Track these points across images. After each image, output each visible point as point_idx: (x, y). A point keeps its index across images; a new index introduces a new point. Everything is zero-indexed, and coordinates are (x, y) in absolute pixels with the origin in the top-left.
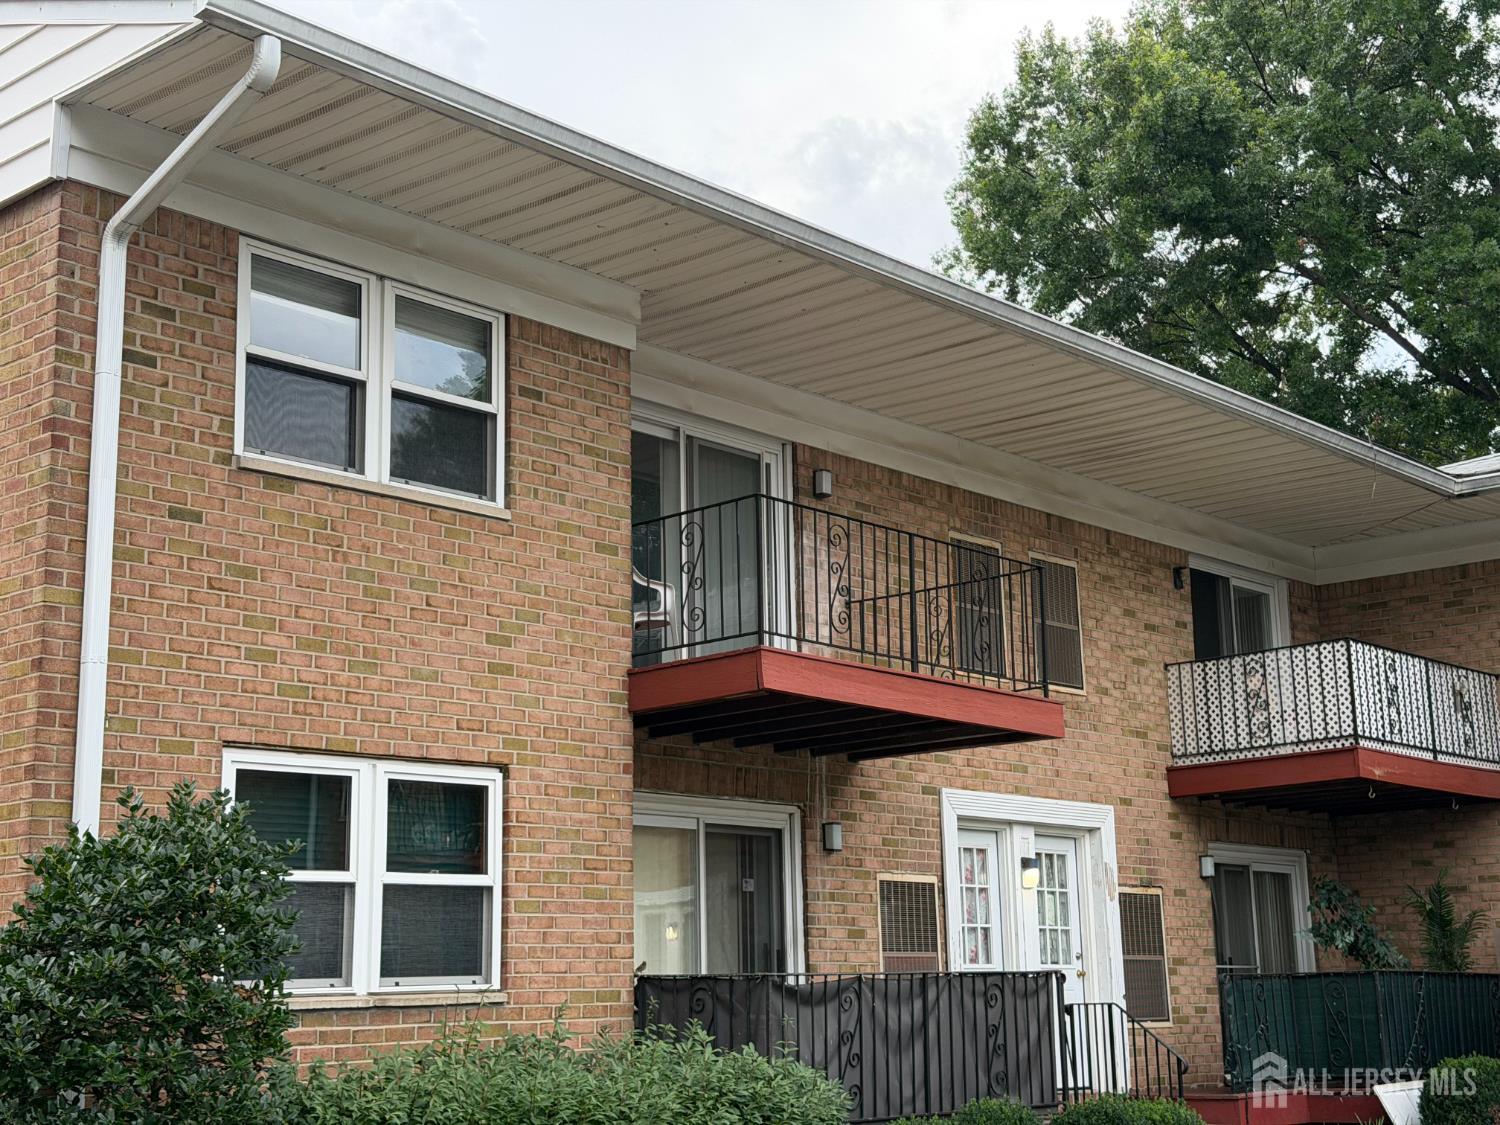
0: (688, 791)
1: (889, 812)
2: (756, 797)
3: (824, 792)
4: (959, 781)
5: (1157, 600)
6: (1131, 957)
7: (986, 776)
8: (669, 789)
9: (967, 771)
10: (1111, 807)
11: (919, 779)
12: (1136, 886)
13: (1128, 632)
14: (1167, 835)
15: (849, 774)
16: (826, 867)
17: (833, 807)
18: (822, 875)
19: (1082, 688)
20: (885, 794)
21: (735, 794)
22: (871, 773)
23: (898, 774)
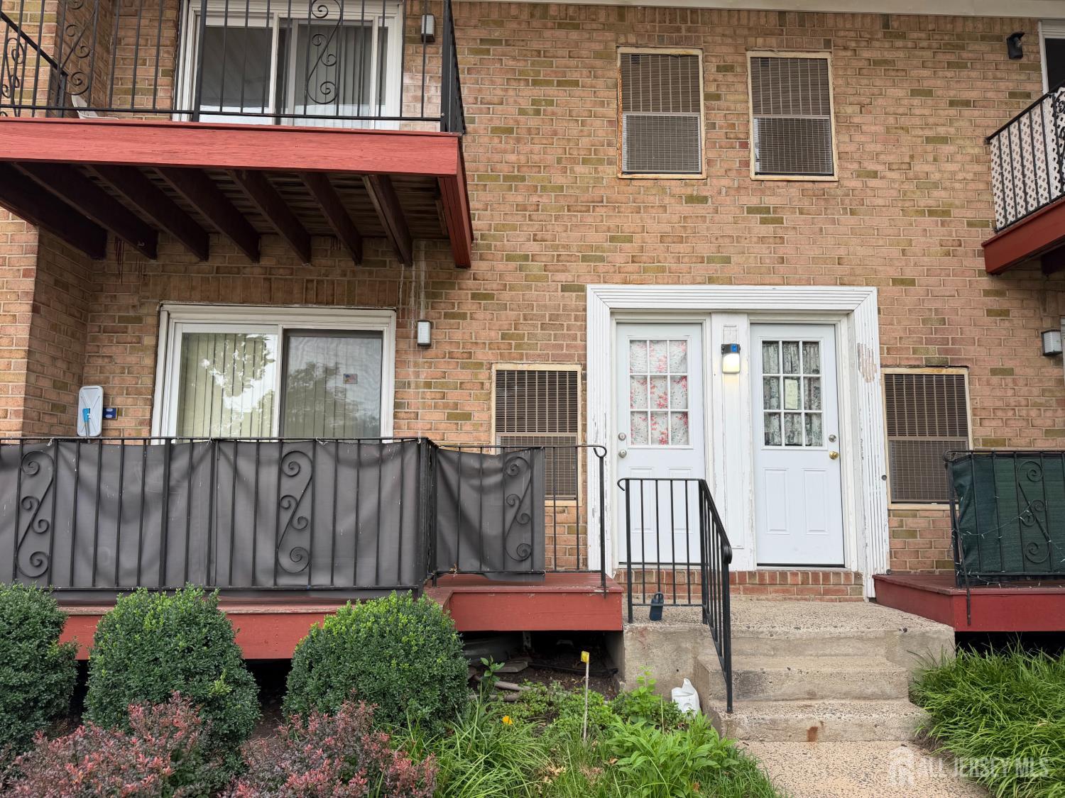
0: (245, 301)
1: (512, 310)
2: (333, 303)
3: (422, 295)
4: (618, 277)
5: (974, 74)
6: (897, 438)
7: (663, 270)
8: (223, 301)
9: (631, 267)
10: (874, 289)
11: (557, 278)
12: (918, 367)
13: (917, 112)
14: (980, 314)
15: (456, 279)
16: (421, 360)
17: (433, 308)
18: (415, 366)
19: (833, 175)
20: (506, 295)
21: (306, 302)
22: (489, 276)
23: (526, 276)
